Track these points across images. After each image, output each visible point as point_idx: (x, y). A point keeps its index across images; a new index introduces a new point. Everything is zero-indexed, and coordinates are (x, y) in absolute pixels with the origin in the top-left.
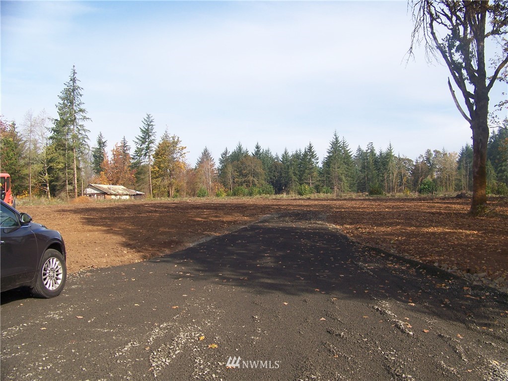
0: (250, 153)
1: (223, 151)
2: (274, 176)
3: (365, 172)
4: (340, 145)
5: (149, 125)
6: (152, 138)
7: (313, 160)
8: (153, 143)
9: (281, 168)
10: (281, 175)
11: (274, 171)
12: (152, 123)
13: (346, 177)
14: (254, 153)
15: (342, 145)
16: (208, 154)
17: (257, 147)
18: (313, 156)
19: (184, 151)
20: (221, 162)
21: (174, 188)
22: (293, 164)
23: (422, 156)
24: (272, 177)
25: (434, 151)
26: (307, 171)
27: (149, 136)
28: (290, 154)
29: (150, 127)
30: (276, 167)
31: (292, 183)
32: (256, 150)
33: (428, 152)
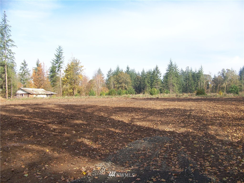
0: (124, 71)
1: (109, 70)
2: (137, 84)
3: (187, 81)
4: (173, 67)
5: (60, 52)
6: (62, 60)
7: (158, 75)
8: (62, 63)
9: (141, 79)
10: (141, 83)
11: (137, 81)
12: (62, 51)
13: (176, 84)
14: (126, 71)
15: (174, 67)
16: (101, 72)
17: (128, 68)
18: (158, 72)
19: (82, 68)
20: (108, 76)
21: (76, 90)
22: (147, 77)
23: (220, 72)
24: (136, 84)
25: (226, 70)
26: (155, 81)
27: (60, 59)
28: (146, 71)
29: (61, 53)
30: (138, 79)
31: (146, 87)
32: (127, 69)
33: (223, 70)
